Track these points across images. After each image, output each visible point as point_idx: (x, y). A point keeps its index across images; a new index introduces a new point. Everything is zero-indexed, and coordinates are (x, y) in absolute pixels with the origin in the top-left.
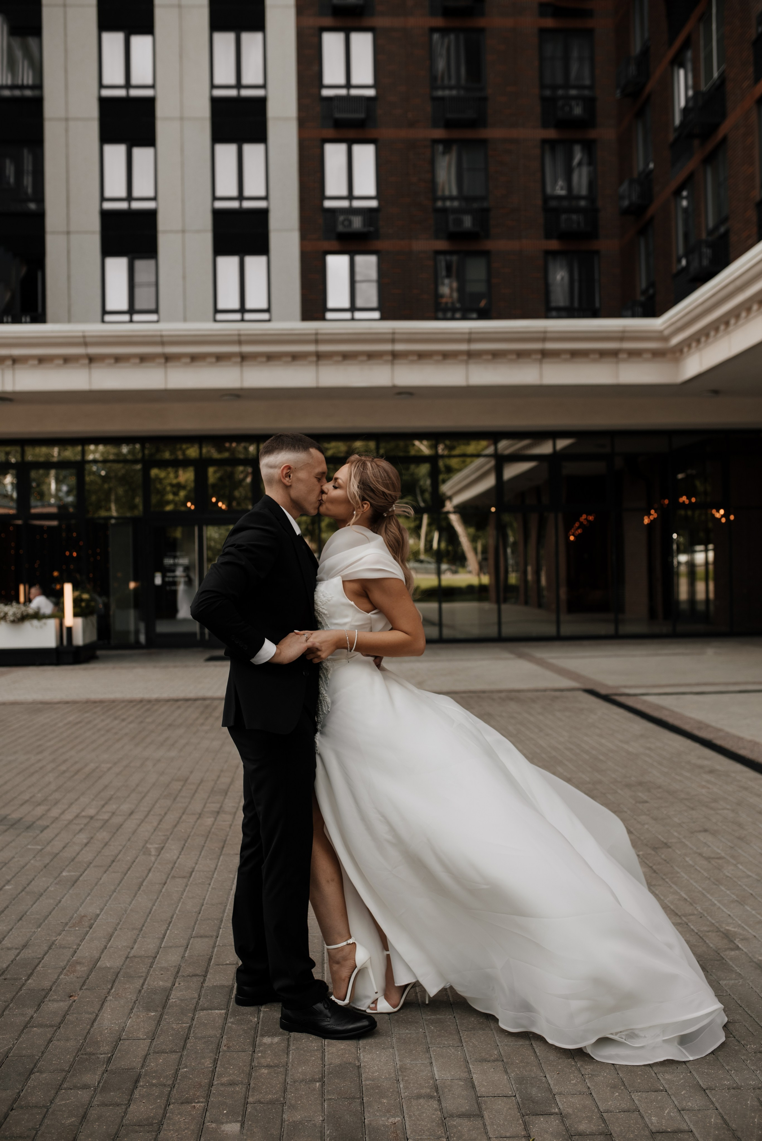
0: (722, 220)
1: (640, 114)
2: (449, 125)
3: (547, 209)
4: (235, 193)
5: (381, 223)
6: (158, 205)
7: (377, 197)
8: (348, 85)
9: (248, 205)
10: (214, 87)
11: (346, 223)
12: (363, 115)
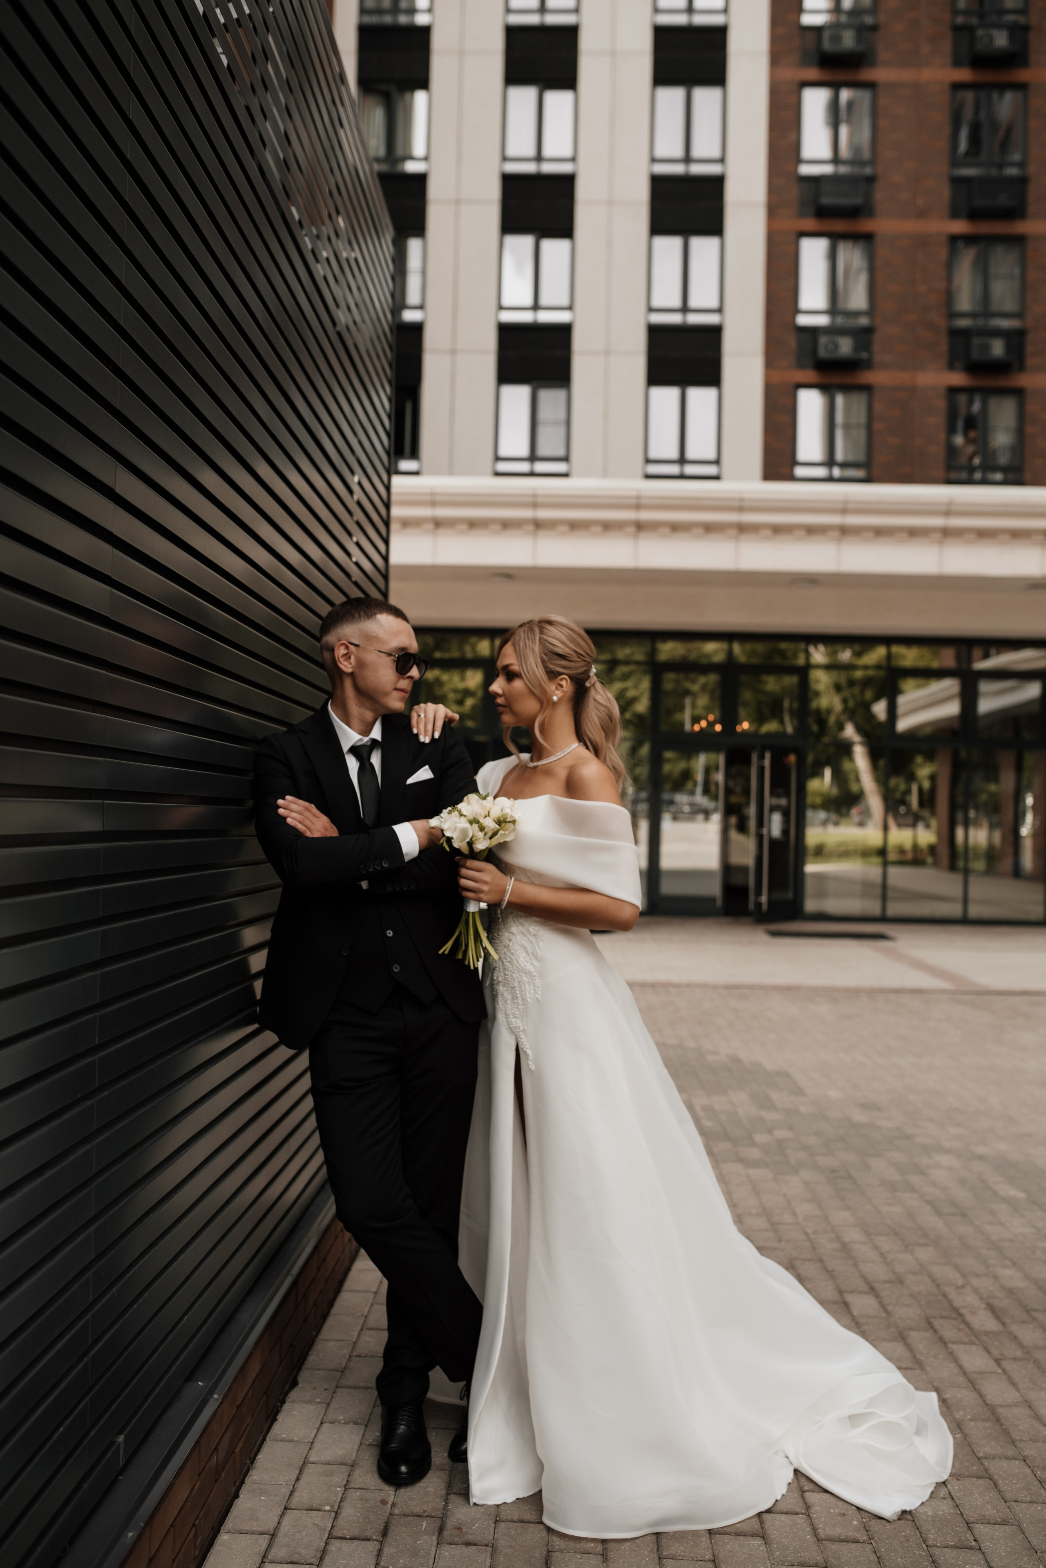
2: (974, 215)
4: (677, 303)
5: (876, 347)
6: (574, 317)
7: (871, 312)
8: (836, 160)
9: (694, 319)
10: (654, 160)
11: (830, 346)
12: (857, 201)
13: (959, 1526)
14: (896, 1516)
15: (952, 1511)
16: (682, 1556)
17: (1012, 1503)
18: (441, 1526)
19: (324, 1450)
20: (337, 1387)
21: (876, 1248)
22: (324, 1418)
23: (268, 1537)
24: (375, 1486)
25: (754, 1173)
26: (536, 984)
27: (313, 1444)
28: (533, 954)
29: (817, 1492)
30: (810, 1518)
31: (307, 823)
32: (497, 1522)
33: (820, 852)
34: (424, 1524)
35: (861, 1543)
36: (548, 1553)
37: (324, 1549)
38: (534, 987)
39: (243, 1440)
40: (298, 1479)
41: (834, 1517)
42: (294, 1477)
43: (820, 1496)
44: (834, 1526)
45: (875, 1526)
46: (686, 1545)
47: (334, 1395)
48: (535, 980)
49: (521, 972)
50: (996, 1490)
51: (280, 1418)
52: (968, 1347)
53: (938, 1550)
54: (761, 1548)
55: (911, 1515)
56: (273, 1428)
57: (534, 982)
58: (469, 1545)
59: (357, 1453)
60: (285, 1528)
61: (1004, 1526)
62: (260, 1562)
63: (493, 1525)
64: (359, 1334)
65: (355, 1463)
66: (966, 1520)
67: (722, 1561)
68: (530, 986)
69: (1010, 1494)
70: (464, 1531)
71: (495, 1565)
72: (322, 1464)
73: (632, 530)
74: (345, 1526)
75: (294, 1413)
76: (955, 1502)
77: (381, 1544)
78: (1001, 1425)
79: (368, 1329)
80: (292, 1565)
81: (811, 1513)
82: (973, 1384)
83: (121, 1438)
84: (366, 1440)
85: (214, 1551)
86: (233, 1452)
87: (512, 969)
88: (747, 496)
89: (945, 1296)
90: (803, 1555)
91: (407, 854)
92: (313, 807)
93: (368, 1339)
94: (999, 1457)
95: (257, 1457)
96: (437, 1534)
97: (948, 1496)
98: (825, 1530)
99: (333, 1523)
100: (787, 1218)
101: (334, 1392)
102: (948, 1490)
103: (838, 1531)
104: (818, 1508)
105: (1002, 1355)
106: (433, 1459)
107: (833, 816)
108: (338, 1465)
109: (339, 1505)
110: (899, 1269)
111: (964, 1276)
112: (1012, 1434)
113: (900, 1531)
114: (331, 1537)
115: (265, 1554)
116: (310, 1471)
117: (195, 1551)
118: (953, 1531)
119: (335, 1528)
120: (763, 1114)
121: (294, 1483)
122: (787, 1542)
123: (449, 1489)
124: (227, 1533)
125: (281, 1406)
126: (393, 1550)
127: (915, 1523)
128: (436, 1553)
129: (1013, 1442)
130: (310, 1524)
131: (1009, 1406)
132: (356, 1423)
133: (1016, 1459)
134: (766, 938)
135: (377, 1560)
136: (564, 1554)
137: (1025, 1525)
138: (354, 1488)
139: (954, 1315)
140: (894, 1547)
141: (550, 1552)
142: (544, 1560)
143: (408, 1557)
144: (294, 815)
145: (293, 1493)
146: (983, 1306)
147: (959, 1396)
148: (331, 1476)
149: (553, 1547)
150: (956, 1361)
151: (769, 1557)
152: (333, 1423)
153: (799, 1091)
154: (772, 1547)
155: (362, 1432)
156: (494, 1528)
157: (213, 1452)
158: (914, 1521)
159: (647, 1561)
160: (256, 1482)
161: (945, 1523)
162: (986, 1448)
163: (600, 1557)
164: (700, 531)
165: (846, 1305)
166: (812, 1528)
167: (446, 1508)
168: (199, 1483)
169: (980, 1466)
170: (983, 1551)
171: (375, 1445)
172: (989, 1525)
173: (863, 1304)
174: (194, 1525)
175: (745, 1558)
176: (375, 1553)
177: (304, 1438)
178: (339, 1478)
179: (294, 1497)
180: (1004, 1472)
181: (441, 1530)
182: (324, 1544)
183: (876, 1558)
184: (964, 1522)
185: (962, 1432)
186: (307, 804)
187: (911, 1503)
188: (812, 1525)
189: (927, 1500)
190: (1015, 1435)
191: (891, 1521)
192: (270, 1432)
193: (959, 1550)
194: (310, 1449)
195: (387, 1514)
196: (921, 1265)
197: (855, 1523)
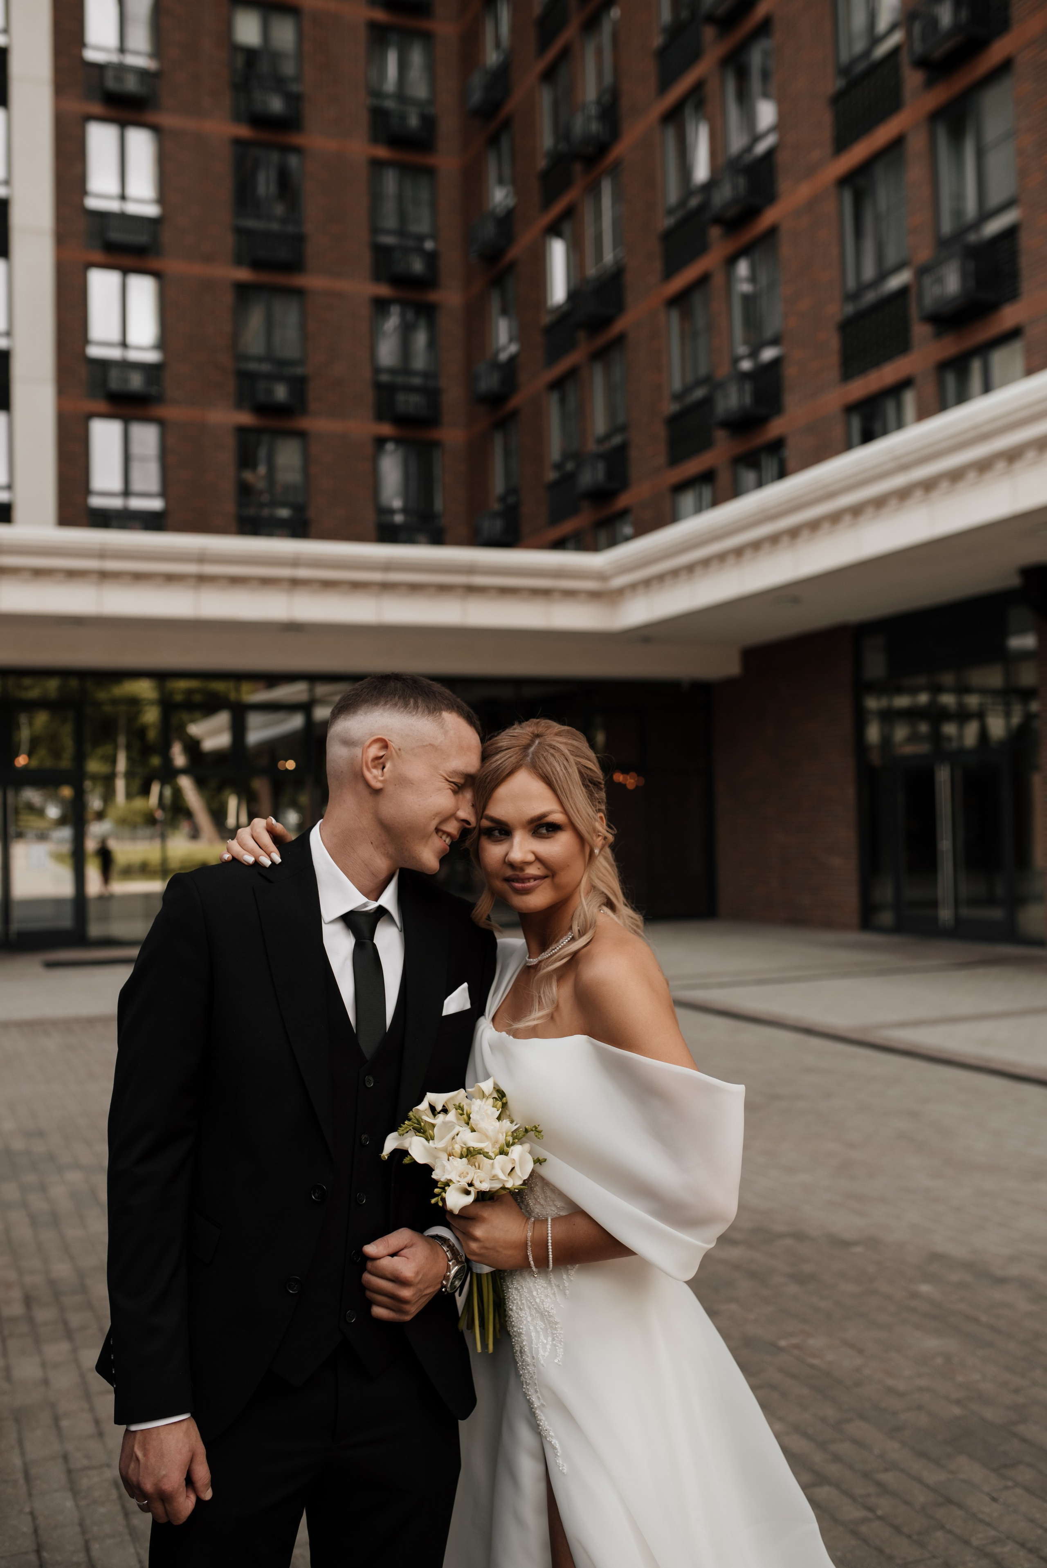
0: (617, 428)
1: (498, 281)
2: (257, 265)
3: (379, 387)
5: (167, 383)
7: (161, 348)
8: (123, 197)
11: (121, 380)
12: (145, 239)
38: (553, 1339)
134: (40, 970)
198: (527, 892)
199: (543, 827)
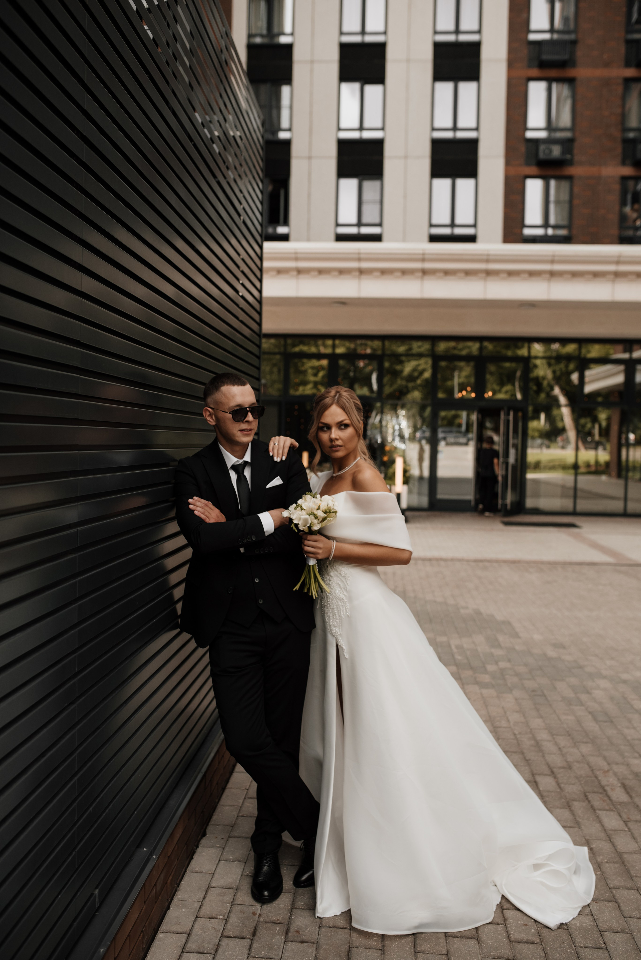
2: (639, 65)
4: (450, 125)
5: (576, 151)
6: (385, 134)
7: (573, 129)
8: (552, 30)
9: (460, 135)
10: (436, 32)
11: (547, 151)
12: (566, 57)
13: (595, 934)
14: (556, 926)
15: (591, 924)
16: (428, 951)
17: (628, 918)
18: (287, 929)
19: (220, 879)
20: (229, 837)
21: (556, 744)
22: (221, 857)
23: (186, 935)
24: (249, 903)
25: (485, 691)
26: (347, 607)
27: (214, 875)
28: (344, 588)
29: (511, 910)
30: (506, 927)
31: (207, 513)
32: (320, 928)
33: (537, 466)
34: (277, 928)
35: (535, 944)
36: (350, 949)
37: (218, 944)
38: (346, 608)
39: (172, 875)
40: (204, 898)
41: (520, 926)
42: (202, 897)
43: (513, 912)
44: (520, 932)
45: (545, 933)
46: (431, 944)
47: (228, 842)
48: (346, 604)
49: (337, 600)
50: (619, 909)
51: (195, 857)
52: (608, 813)
53: (581, 949)
54: (476, 947)
55: (567, 926)
56: (191, 863)
57: (346, 605)
58: (303, 942)
59: (240, 881)
60: (196, 930)
61: (622, 934)
62: (181, 952)
63: (317, 929)
64: (244, 801)
65: (238, 888)
66: (600, 929)
67: (452, 955)
68: (343, 608)
69: (627, 913)
70: (300, 933)
71: (318, 955)
72: (219, 888)
73: (420, 274)
74: (231, 930)
75: (203, 854)
76: (594, 917)
77: (252, 941)
78: (625, 866)
79: (249, 798)
80: (199, 954)
81: (507, 923)
82: (610, 838)
83: (97, 891)
84: (245, 872)
85: (154, 945)
86: (166, 883)
87: (332, 598)
88: (492, 252)
89: (596, 777)
90: (500, 952)
91: (267, 531)
92: (210, 504)
93: (248, 804)
94: (622, 888)
95: (181, 883)
96: (284, 935)
97: (589, 914)
98: (515, 935)
99: (224, 927)
100: (504, 723)
101: (227, 840)
102: (590, 909)
103: (522, 936)
104: (511, 920)
105: (629, 818)
106: (284, 886)
107: (546, 442)
108: (228, 888)
109: (228, 915)
110: (570, 759)
111: (609, 764)
112: (631, 872)
113: (559, 937)
114: (222, 936)
115: (184, 947)
116: (212, 892)
117: (143, 945)
118: (591, 937)
119: (226, 930)
120: (493, 650)
121: (202, 900)
122: (491, 942)
123: (293, 905)
124: (162, 932)
125: (196, 849)
126: (258, 946)
127: (569, 931)
128: (284, 947)
129: (631, 878)
130: (210, 928)
131: (631, 853)
132: (240, 861)
133: (632, 889)
134: (501, 526)
135: (249, 952)
136: (358, 949)
137: (635, 933)
138: (237, 904)
139: (601, 791)
140: (555, 947)
141: (351, 947)
142: (347, 953)
143: (267, 950)
144: (199, 509)
145: (201, 907)
146: (619, 785)
147: (601, 846)
148: (224, 896)
149: (352, 945)
150: (600, 822)
151: (480, 952)
152: (226, 861)
153: (516, 635)
154: (482, 946)
155: (243, 867)
156: (318, 931)
157: (154, 886)
158: (568, 930)
159: (407, 954)
160: (180, 899)
161: (587, 932)
162: (615, 882)
163: (380, 952)
164: (462, 275)
165: (536, 782)
166: (507, 933)
167: (290, 918)
168: (145, 907)
169: (611, 893)
170: (608, 950)
171: (250, 876)
172: (613, 933)
173: (546, 782)
174: (142, 931)
175: (465, 953)
176: (248, 947)
177: (209, 871)
178: (228, 898)
179: (202, 909)
180: (625, 898)
181: (287, 932)
182: (218, 941)
183: (544, 954)
184: (599, 931)
185: (601, 871)
186: (206, 502)
187: (566, 918)
188: (507, 931)
189: (576, 917)
190: (633, 873)
191: (554, 930)
192: (189, 866)
193: (594, 949)
194: (212, 878)
195: (256, 922)
196: (583, 756)
197: (533, 930)
198: (337, 451)
199: (343, 425)
